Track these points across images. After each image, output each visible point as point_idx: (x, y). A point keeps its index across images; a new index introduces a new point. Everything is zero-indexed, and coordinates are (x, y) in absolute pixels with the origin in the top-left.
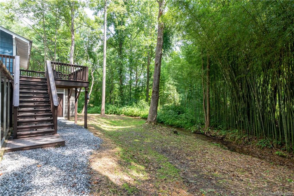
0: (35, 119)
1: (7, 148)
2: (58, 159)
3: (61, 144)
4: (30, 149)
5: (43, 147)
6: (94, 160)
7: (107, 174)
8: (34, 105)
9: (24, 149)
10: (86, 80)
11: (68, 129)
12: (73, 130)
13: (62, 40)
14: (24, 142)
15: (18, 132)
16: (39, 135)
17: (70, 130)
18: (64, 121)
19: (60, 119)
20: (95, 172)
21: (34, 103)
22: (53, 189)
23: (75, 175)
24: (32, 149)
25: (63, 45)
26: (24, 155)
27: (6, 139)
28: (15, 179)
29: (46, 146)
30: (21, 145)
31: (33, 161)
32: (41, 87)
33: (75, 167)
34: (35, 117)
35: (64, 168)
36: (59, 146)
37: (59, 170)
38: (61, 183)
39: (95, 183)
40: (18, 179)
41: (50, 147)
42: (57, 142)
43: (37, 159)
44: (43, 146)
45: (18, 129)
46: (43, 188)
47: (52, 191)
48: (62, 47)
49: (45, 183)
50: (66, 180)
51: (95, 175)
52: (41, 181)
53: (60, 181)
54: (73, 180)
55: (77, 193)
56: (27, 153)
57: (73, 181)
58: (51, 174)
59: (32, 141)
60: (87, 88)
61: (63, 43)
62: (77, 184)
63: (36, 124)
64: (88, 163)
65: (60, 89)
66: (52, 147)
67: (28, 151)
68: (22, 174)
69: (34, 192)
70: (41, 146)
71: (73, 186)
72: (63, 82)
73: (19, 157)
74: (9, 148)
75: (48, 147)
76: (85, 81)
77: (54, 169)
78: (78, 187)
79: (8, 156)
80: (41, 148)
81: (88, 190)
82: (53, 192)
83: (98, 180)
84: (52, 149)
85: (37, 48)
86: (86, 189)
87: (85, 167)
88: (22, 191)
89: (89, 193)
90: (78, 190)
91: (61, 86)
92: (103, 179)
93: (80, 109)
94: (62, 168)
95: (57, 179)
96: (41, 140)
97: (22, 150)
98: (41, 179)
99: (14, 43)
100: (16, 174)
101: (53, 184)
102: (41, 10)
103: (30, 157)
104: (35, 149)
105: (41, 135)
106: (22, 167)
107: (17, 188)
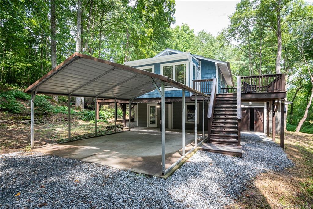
0: (224, 129)
1: (200, 148)
2: (227, 165)
3: (239, 155)
4: (214, 152)
5: (223, 154)
6: (262, 178)
7: (267, 195)
8: (225, 117)
9: (210, 151)
10: (282, 90)
11: (259, 144)
12: (265, 146)
13: (269, 48)
14: (212, 147)
15: (211, 138)
16: (225, 143)
17: (261, 146)
18: (262, 137)
19: (260, 134)
20: (253, 188)
21: (225, 116)
22: (210, 182)
23: (231, 181)
24: (215, 152)
25: (270, 54)
26: (208, 155)
27: (203, 142)
28: (194, 167)
29: (226, 153)
30: (209, 147)
31: (210, 160)
32: (232, 102)
33: (237, 176)
34: (224, 127)
35: (227, 173)
36: (237, 156)
37: (222, 173)
38: (217, 181)
39: (246, 196)
40: (195, 167)
41: (229, 154)
42: (235, 151)
43: (214, 160)
44: (223, 152)
45: (211, 136)
46: (204, 178)
47: (208, 182)
48: (269, 56)
49: (207, 176)
50: (222, 181)
51: (251, 189)
52: (205, 174)
53: (217, 179)
54: (228, 183)
55: (224, 193)
56: (210, 154)
57: (226, 184)
58: (215, 172)
59: (217, 147)
60: (284, 99)
61: (270, 51)
62: (228, 188)
63: (224, 134)
64: (253, 178)
65: (258, 102)
66: (230, 155)
67: (211, 153)
68: (198, 165)
69: (197, 177)
70: (222, 152)
71: (224, 188)
72: (254, 95)
73: (205, 155)
74: (202, 148)
75: (227, 154)
76: (281, 92)
77: (220, 170)
78: (227, 189)
79: (199, 153)
80: (222, 153)
81: (235, 196)
82: (208, 184)
83: (252, 195)
84: (229, 157)
85: (245, 65)
86: (233, 195)
87: (247, 180)
88: (192, 174)
89: (234, 199)
90: (226, 191)
91: (252, 99)
92: (259, 197)
93: (294, 126)
94: (226, 172)
95: (217, 177)
96: (224, 147)
97: (208, 151)
98: (207, 173)
99: (217, 68)
100: (195, 164)
101: (211, 179)
102: (246, 27)
103: (211, 157)
104: (217, 153)
105: (227, 144)
106: (201, 161)
107: (191, 172)
